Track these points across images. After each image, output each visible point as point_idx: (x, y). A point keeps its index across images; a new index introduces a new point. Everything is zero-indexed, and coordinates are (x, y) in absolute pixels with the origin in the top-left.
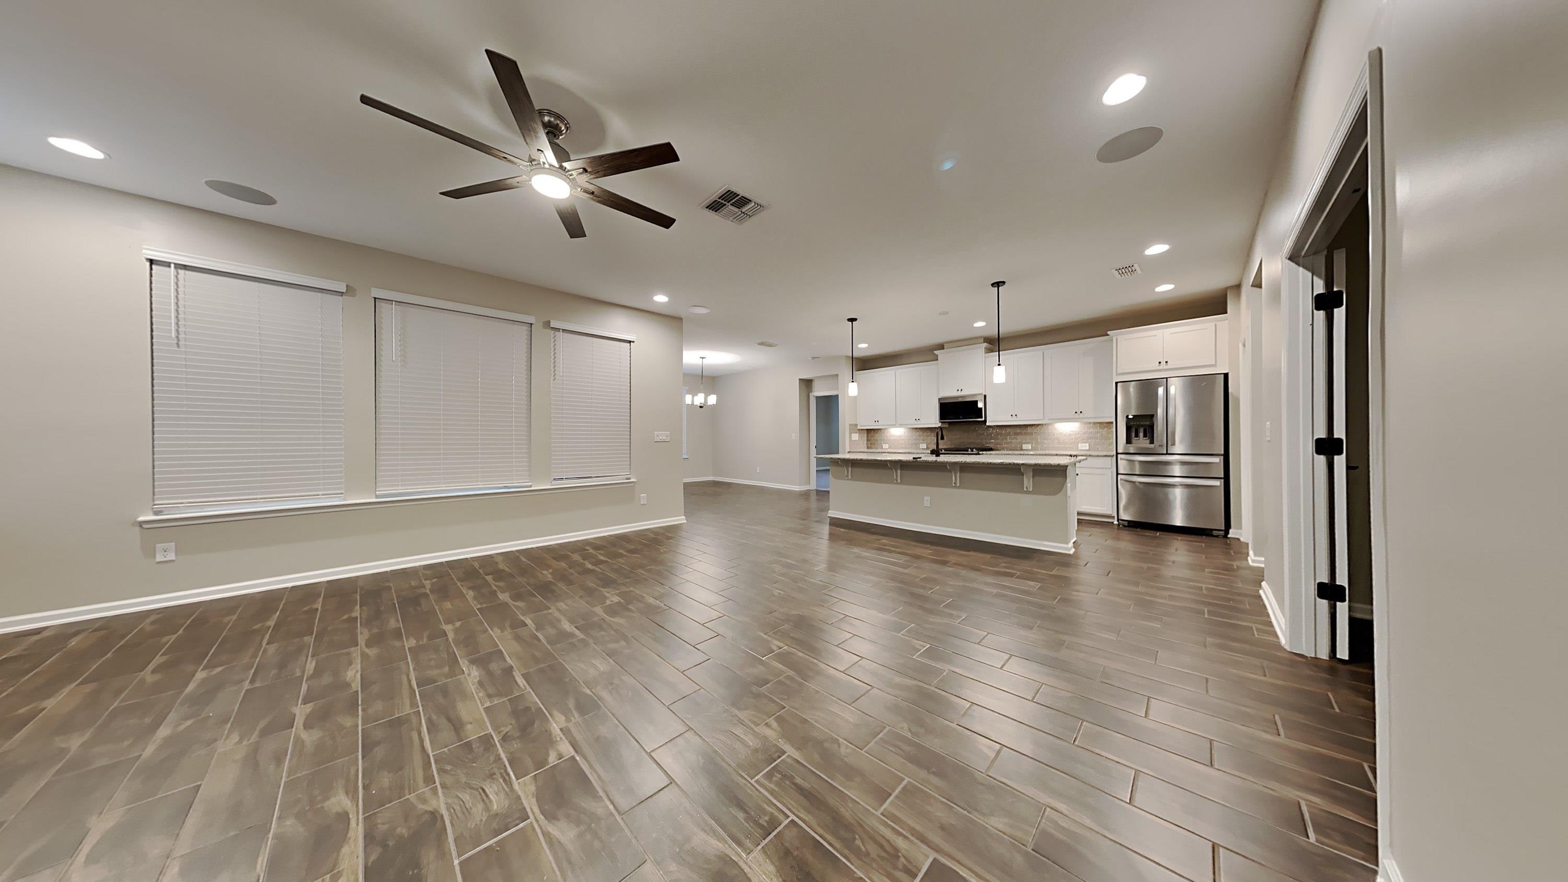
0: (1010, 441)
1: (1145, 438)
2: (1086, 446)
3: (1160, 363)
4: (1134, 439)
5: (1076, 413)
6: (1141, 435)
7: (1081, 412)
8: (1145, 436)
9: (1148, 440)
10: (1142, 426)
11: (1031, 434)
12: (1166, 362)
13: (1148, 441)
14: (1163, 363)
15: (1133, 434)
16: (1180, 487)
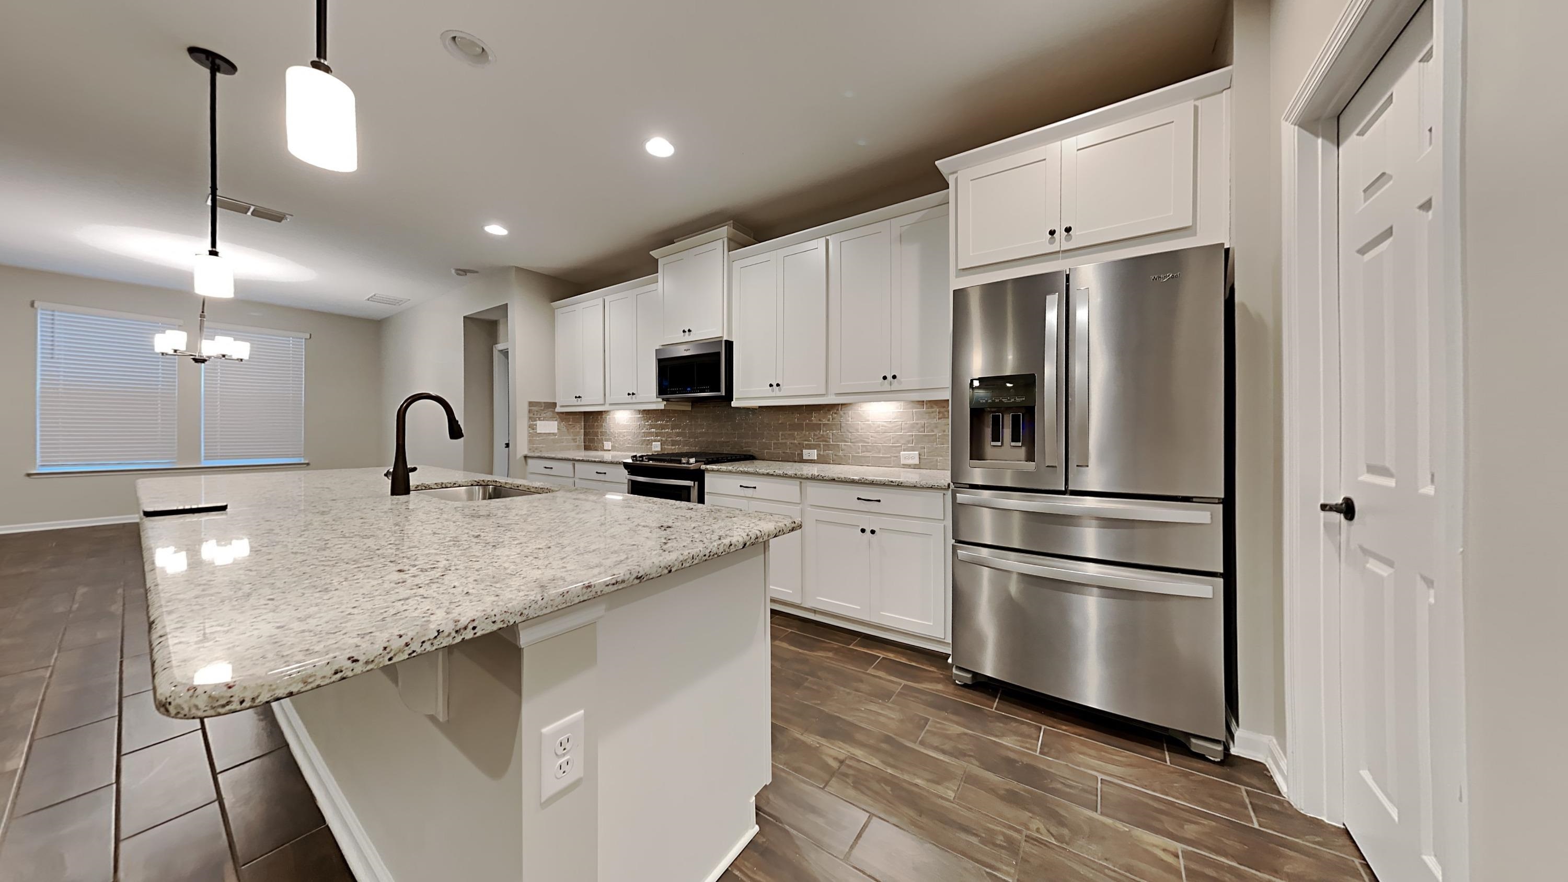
0: (784, 441)
1: (1013, 444)
2: (913, 458)
3: (1052, 233)
4: (989, 446)
5: (885, 378)
6: (1007, 433)
7: (894, 377)
8: (1015, 438)
9: (1023, 449)
10: (1008, 409)
11: (818, 427)
12: (1068, 230)
13: (1022, 452)
14: (1060, 233)
15: (988, 432)
16: (1095, 590)
